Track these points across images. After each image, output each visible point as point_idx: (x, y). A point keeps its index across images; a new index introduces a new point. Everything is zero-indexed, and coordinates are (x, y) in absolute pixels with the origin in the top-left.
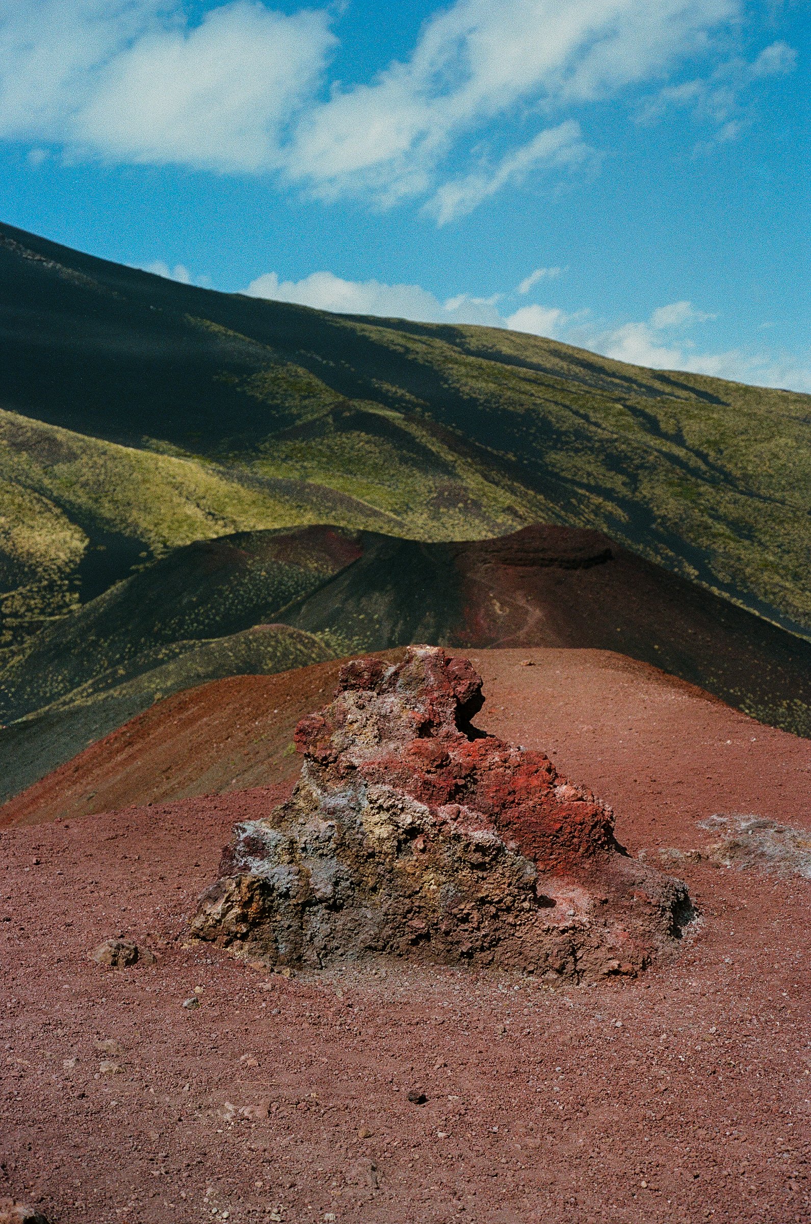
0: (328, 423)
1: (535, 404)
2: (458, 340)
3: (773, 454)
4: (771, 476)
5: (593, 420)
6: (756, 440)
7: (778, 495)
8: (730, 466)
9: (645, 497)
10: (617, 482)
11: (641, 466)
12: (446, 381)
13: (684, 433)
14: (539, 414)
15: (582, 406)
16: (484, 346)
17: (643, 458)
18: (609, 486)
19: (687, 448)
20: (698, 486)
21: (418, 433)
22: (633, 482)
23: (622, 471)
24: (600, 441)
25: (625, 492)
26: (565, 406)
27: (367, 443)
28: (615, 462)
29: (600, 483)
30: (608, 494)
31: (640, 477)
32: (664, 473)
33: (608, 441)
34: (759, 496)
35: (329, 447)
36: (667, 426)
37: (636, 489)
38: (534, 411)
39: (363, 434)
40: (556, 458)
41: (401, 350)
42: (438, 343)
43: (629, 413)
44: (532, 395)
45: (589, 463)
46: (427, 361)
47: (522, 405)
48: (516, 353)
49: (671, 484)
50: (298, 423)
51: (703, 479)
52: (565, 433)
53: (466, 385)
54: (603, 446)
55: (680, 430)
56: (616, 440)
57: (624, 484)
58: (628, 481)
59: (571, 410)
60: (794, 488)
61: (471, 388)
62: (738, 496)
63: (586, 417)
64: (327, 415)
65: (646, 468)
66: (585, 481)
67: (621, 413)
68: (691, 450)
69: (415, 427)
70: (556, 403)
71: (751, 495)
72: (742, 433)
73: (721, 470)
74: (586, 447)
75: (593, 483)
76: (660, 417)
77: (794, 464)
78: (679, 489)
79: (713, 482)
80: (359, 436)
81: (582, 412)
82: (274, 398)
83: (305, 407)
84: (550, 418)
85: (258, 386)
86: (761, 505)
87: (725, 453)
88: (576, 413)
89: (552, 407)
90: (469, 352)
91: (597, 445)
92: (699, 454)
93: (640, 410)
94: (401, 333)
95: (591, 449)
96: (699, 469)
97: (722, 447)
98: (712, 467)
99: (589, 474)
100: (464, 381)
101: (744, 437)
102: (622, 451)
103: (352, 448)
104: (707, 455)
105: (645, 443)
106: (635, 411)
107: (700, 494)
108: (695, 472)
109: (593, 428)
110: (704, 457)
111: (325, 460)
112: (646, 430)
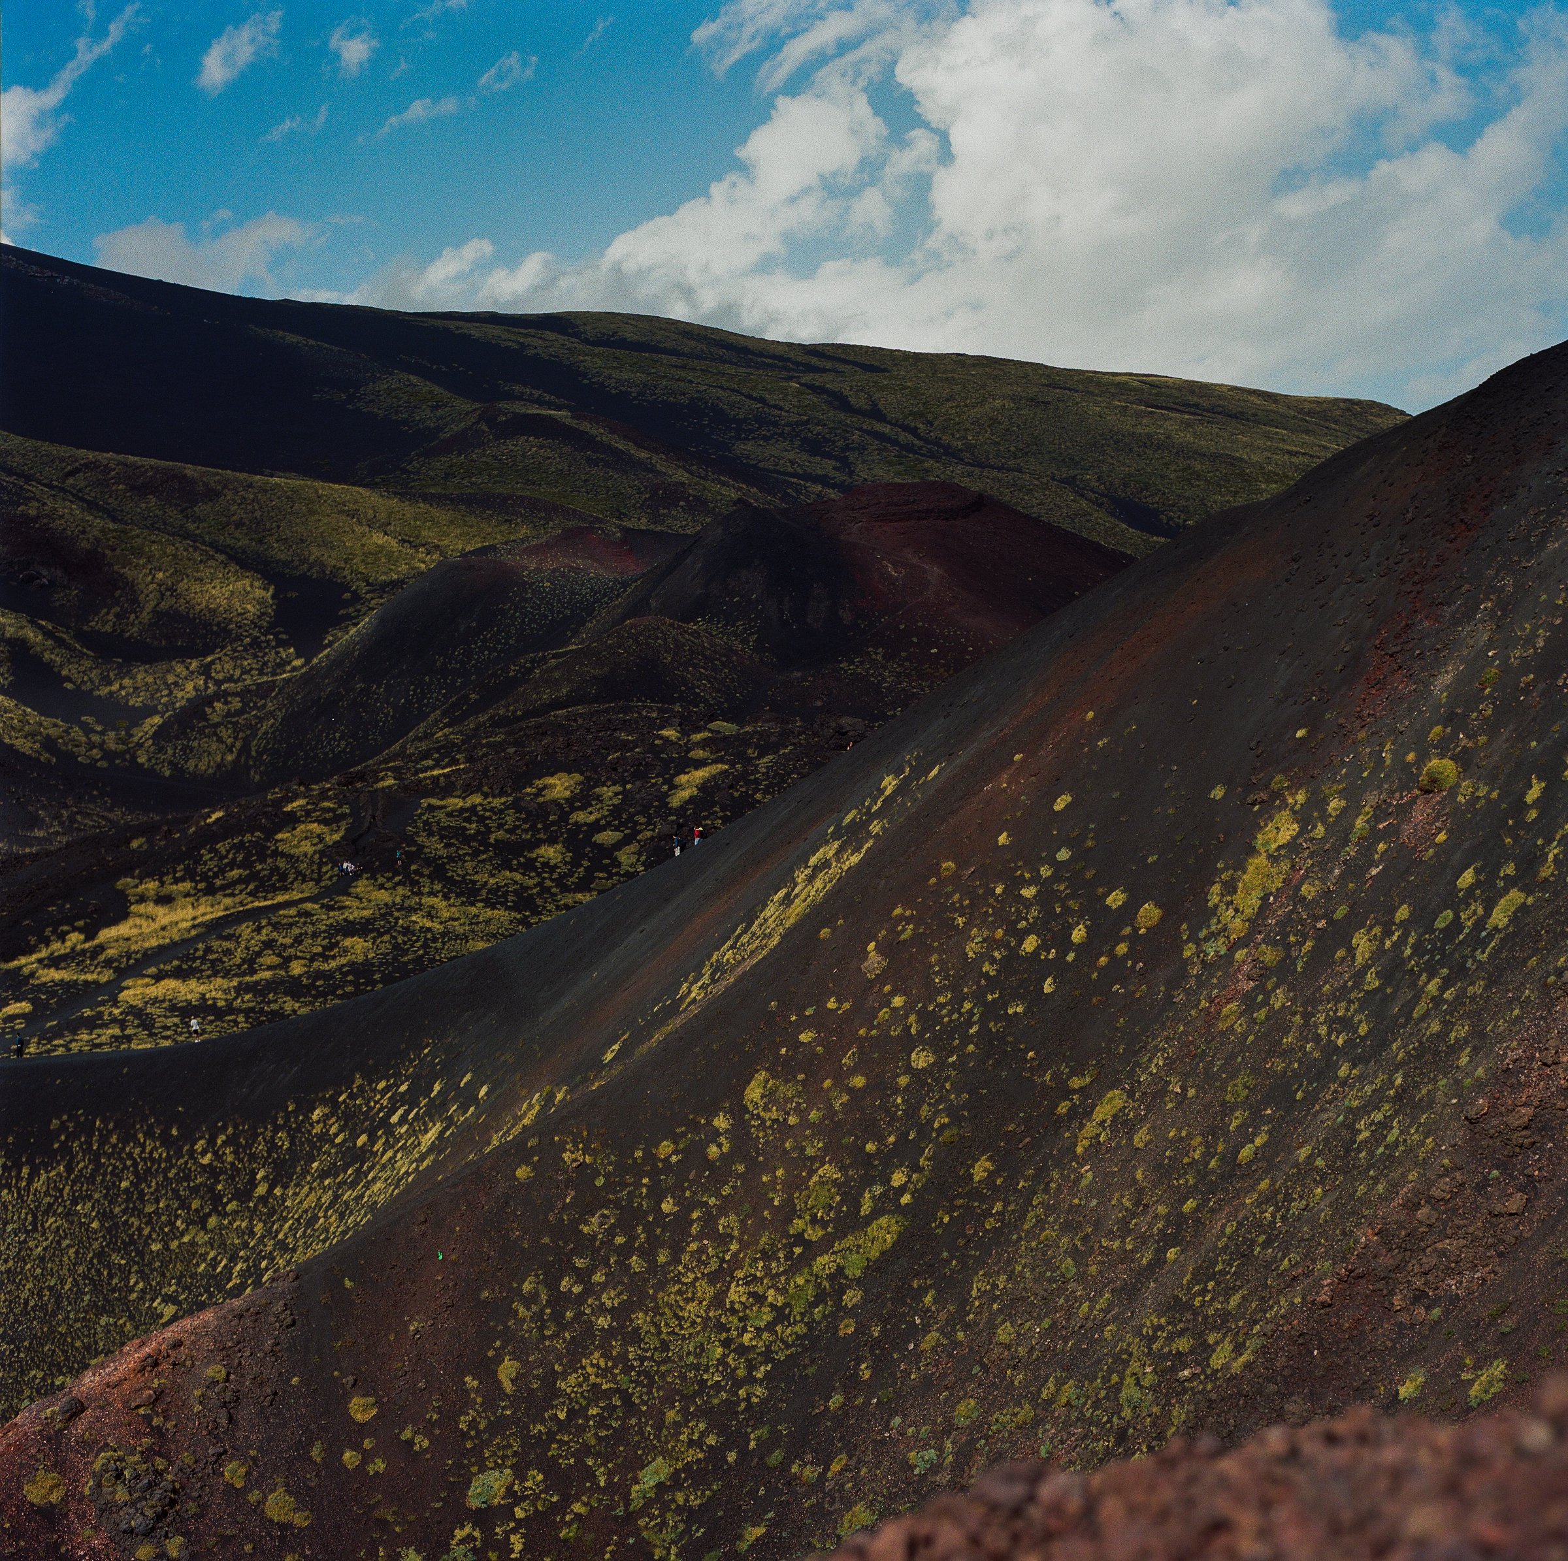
0: (484, 432)
1: (698, 391)
2: (570, 331)
3: (991, 419)
4: (998, 443)
5: (773, 403)
6: (966, 406)
7: (1012, 463)
8: (946, 439)
9: (865, 480)
10: (827, 467)
11: (847, 448)
12: (585, 375)
13: (881, 407)
14: (706, 403)
15: (753, 388)
16: (604, 334)
17: (846, 439)
18: (819, 472)
19: (890, 423)
20: (921, 462)
21: (594, 432)
22: (845, 465)
23: (828, 456)
24: (789, 425)
25: (840, 477)
26: (733, 390)
27: (541, 447)
28: (814, 447)
29: (809, 470)
30: (823, 480)
31: (851, 459)
32: (876, 452)
33: (797, 423)
34: (992, 467)
35: (495, 457)
36: (859, 401)
37: (851, 473)
38: (700, 399)
39: (531, 439)
40: (744, 448)
41: (515, 346)
42: (549, 335)
43: (809, 391)
44: (690, 382)
45: (786, 450)
46: (551, 355)
47: (684, 394)
48: (644, 339)
49: (890, 464)
50: (442, 436)
51: (922, 455)
52: (745, 420)
53: (610, 377)
54: (794, 430)
55: (875, 405)
56: (807, 422)
57: (835, 468)
58: (838, 465)
59: (742, 394)
60: (1026, 453)
61: (618, 381)
62: (971, 469)
63: (761, 400)
64: (478, 423)
65: (854, 449)
66: (790, 470)
67: (799, 392)
68: (895, 425)
69: (589, 426)
70: (722, 388)
71: (981, 466)
72: (948, 400)
73: (937, 443)
74: (775, 434)
75: (800, 471)
76: (846, 392)
77: (1019, 426)
78: (902, 468)
79: (932, 455)
80: (527, 441)
81: (755, 395)
82: (397, 412)
83: (442, 418)
84: (721, 405)
85: (373, 401)
86: (1000, 475)
87: (936, 423)
88: (750, 397)
89: (720, 393)
90: (593, 344)
91: (787, 429)
92: (906, 428)
93: (819, 387)
94: (503, 327)
95: (782, 435)
96: (913, 445)
97: (930, 417)
98: (927, 441)
99: (792, 462)
100: (606, 372)
101: (950, 404)
102: (819, 434)
103: (524, 456)
104: (916, 428)
105: (840, 422)
106: (813, 388)
107: (927, 471)
108: (909, 448)
109: (776, 412)
110: (914, 431)
111: (495, 472)
112: (835, 408)
